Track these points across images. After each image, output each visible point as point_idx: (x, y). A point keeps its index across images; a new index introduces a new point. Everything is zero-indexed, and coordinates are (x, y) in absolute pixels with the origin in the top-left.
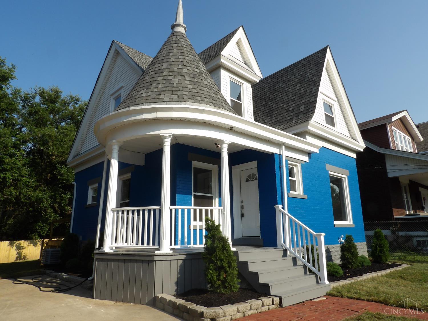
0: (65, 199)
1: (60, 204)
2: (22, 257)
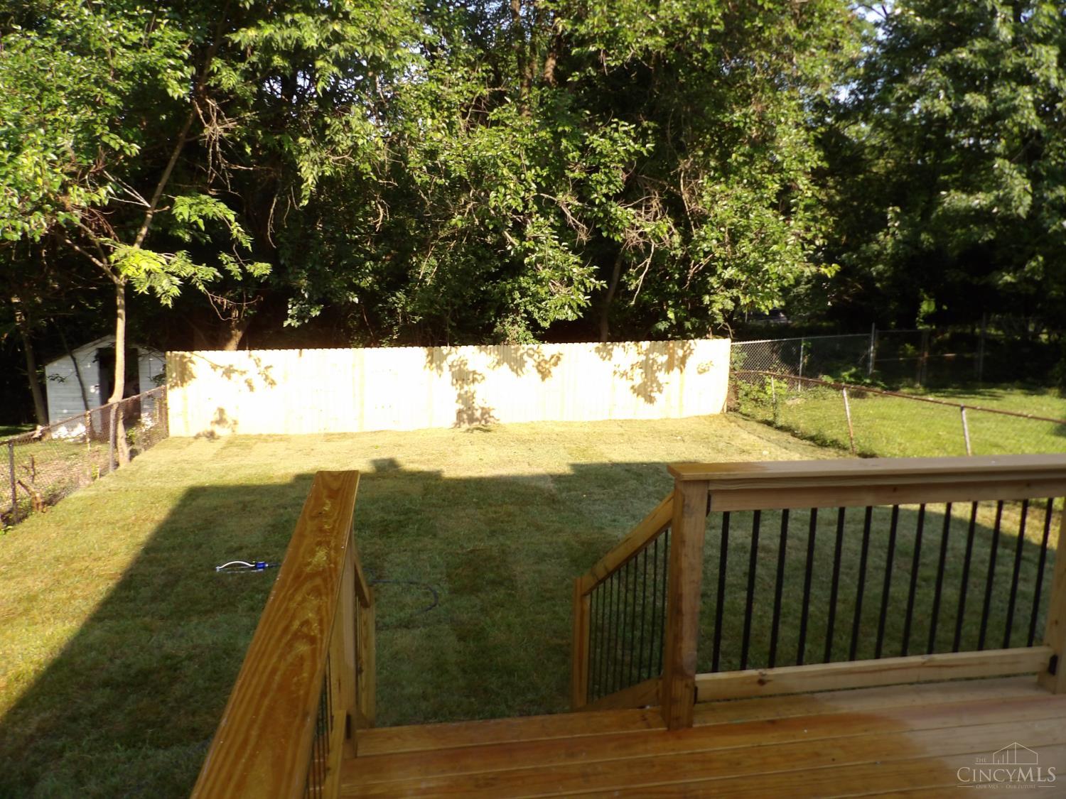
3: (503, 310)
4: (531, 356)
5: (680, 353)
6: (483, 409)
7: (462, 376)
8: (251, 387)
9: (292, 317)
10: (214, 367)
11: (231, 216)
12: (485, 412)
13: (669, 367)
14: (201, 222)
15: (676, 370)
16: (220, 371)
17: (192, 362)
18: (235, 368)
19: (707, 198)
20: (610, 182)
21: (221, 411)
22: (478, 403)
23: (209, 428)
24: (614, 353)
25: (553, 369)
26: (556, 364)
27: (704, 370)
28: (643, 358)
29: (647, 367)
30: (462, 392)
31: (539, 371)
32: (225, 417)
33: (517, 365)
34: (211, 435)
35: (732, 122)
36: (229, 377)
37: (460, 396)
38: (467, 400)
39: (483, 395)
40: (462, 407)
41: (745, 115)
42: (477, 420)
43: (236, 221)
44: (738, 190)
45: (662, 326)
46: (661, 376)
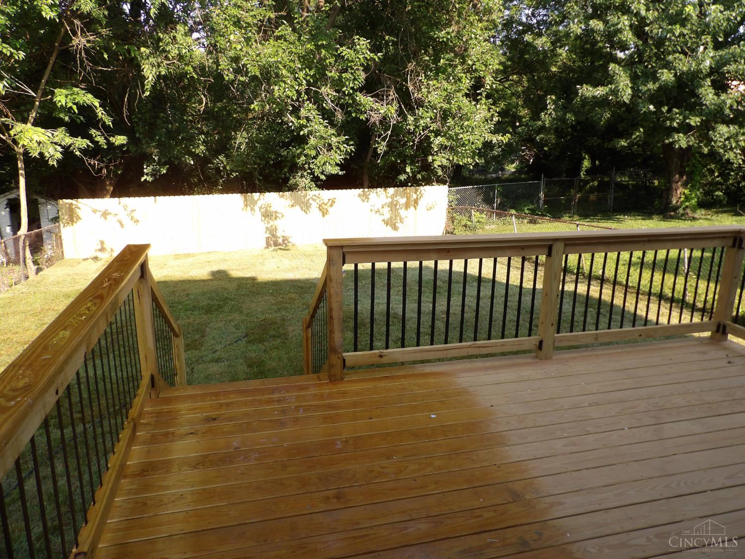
0: (351, 67)
1: (338, 85)
2: (280, 241)
3: (294, 168)
4: (314, 200)
5: (415, 196)
6: (283, 237)
7: (268, 215)
8: (122, 226)
9: (147, 174)
10: (95, 211)
11: (96, 103)
12: (285, 239)
13: (407, 206)
14: (75, 107)
15: (412, 208)
16: (98, 214)
17: (79, 208)
18: (109, 211)
19: (424, 90)
20: (355, 79)
21: (102, 243)
22: (279, 234)
23: (94, 254)
24: (370, 197)
25: (330, 209)
26: (331, 206)
27: (431, 208)
28: (390, 200)
29: (393, 206)
30: (269, 226)
31: (320, 210)
32: (105, 246)
33: (306, 207)
34: (96, 259)
35: (438, 37)
36: (106, 218)
37: (267, 228)
38: (272, 232)
39: (283, 228)
40: (269, 235)
41: (448, 33)
42: (280, 244)
43: (100, 106)
44: (445, 84)
45: (403, 177)
46: (403, 212)
